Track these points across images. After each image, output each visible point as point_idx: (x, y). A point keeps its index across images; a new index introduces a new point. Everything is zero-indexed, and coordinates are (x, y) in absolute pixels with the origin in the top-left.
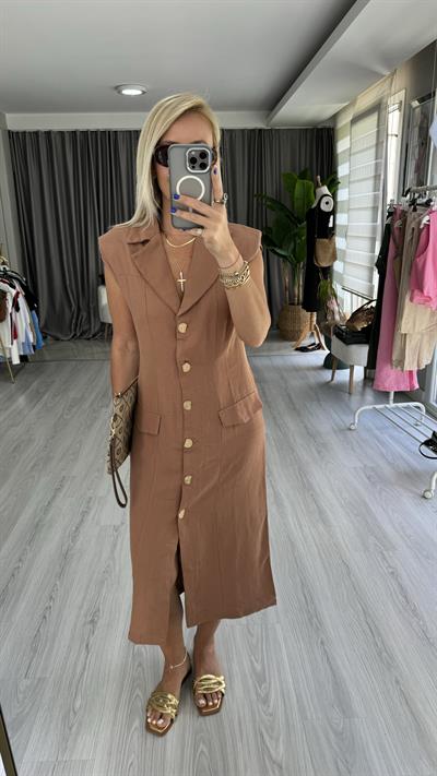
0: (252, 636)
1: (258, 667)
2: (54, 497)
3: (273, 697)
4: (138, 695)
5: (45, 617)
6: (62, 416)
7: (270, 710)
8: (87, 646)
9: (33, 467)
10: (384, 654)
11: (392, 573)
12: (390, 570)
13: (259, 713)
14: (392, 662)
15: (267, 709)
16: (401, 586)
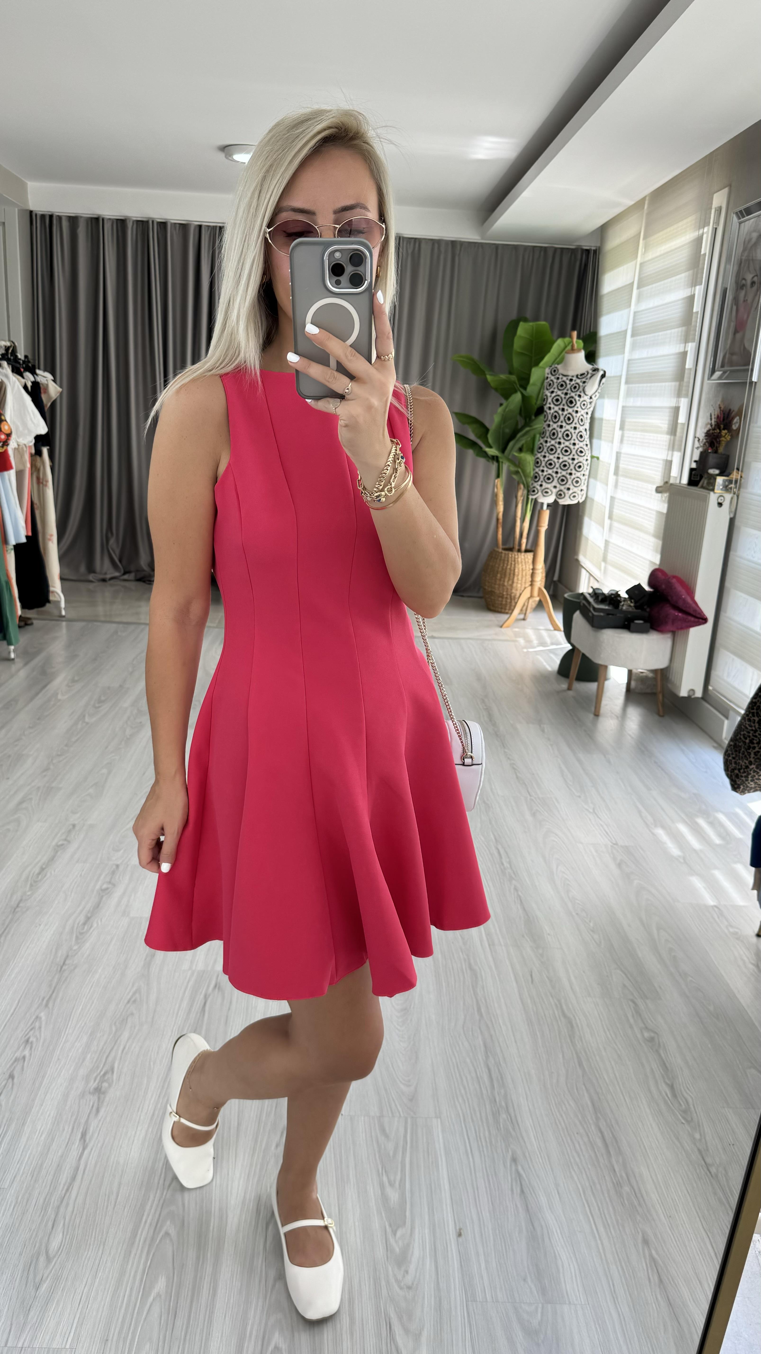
0: (387, 1136)
1: (393, 1196)
2: (52, 859)
3: (416, 1253)
4: (167, 1234)
5: (12, 1076)
6: (82, 717)
7: (409, 1279)
8: (84, 1135)
9: (21, 803)
10: (627, 1189)
11: (651, 1040)
12: (646, 1035)
13: (388, 1282)
14: (640, 1204)
15: (404, 1276)
16: (664, 1066)
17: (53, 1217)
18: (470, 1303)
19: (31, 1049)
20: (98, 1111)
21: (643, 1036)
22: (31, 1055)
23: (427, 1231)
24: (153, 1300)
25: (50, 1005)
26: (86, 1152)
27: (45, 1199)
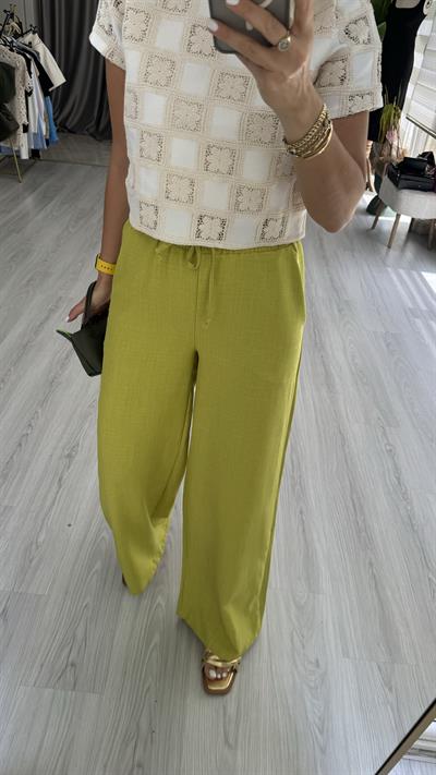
2: (47, 318)
4: (104, 538)
5: (20, 445)
8: (60, 480)
11: (391, 451)
14: (370, 543)
16: (397, 469)
17: (41, 523)
19: (32, 429)
20: (68, 468)
21: (386, 448)
22: (31, 433)
24: (94, 572)
25: (44, 405)
26: (61, 490)
27: (36, 514)
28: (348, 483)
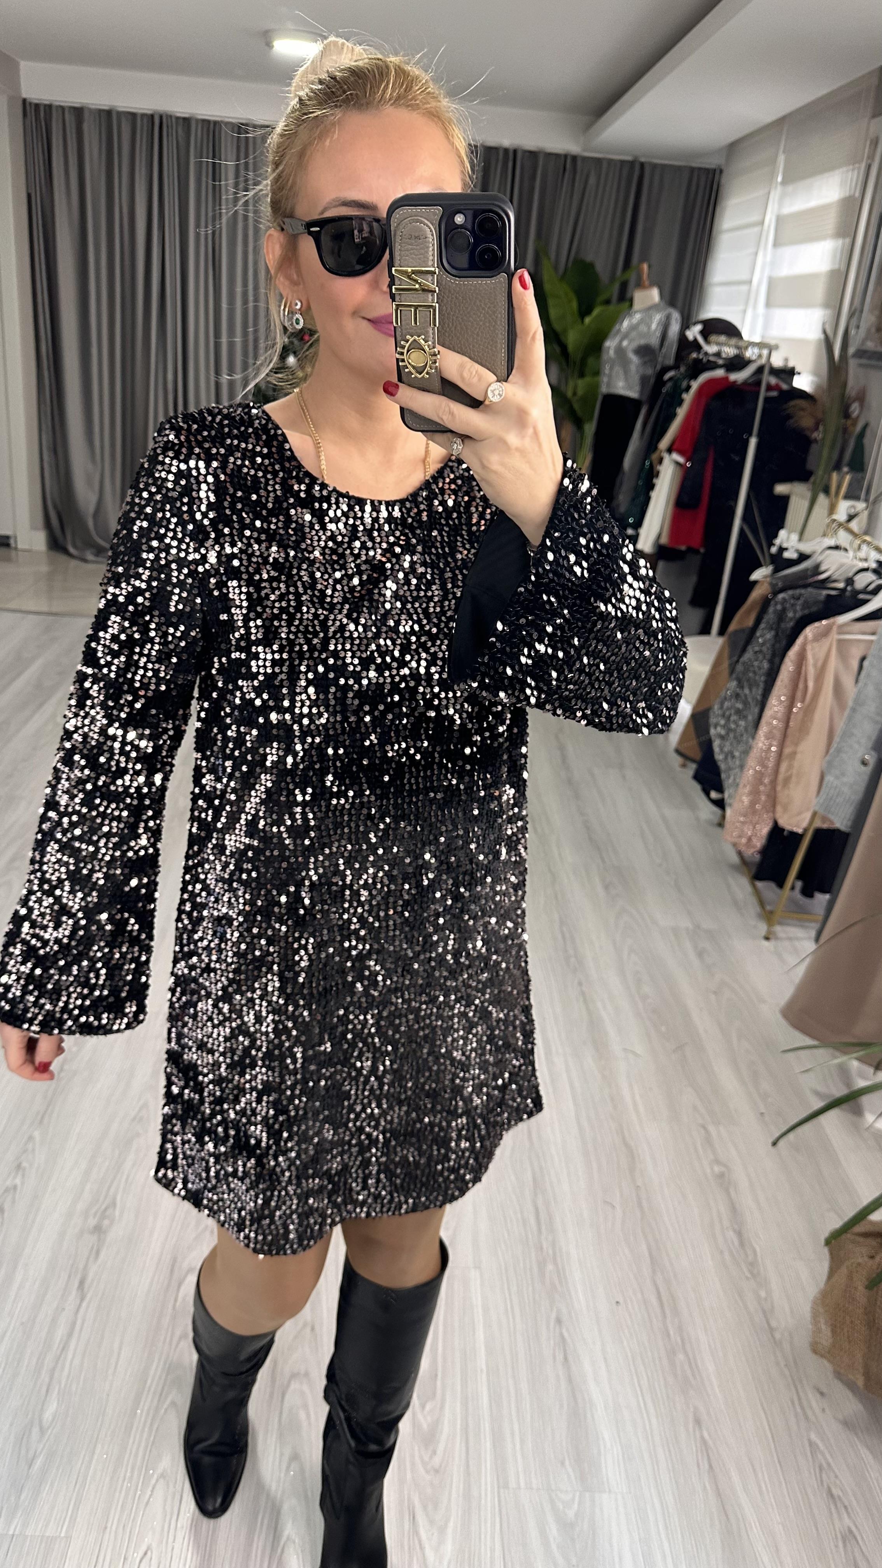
3: (446, 1428)
7: (437, 1461)
8: (82, 1283)
10: (680, 1357)
11: (721, 1176)
12: (716, 1169)
13: (413, 1464)
14: (693, 1375)
15: (431, 1458)
16: (734, 1209)
17: (47, 1380)
18: (502, 1491)
19: (23, 1176)
20: (98, 1253)
21: (712, 1169)
22: (23, 1183)
23: (458, 1404)
24: (157, 1481)
25: (46, 1121)
26: (84, 1304)
27: (38, 1359)
28: (644, 1247)
